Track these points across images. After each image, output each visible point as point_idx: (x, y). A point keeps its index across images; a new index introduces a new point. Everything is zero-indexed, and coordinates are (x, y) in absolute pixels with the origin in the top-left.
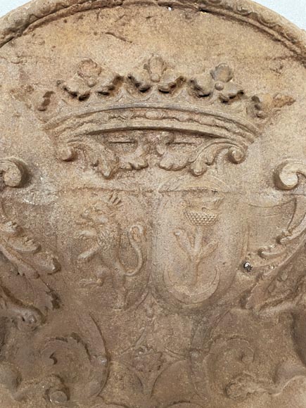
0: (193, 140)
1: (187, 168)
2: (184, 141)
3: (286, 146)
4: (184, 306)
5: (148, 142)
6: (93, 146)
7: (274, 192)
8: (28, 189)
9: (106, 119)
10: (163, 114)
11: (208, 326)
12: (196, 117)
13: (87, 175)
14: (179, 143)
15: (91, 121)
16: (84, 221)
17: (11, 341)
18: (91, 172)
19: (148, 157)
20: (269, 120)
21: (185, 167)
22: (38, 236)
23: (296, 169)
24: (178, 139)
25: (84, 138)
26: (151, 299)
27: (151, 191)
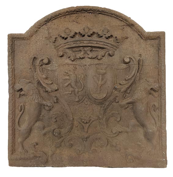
0: (98, 49)
2: (95, 50)
3: (126, 51)
4: (97, 101)
5: (84, 50)
6: (68, 52)
7: (124, 65)
8: (49, 65)
9: (72, 44)
10: (88, 42)
11: (105, 108)
12: (98, 43)
13: (67, 61)
14: (94, 51)
15: (68, 45)
16: (66, 74)
17: (43, 114)
18: (68, 60)
19: (85, 55)
20: (121, 43)
21: (96, 58)
22: (52, 79)
23: (129, 57)
24: (94, 49)
25: (66, 49)
26: (86, 99)
27: (86, 65)
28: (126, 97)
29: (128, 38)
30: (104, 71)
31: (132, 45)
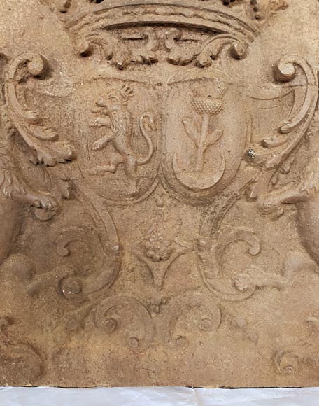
0: (198, 36)
1: (194, 62)
2: (191, 38)
3: (282, 45)
4: (192, 194)
5: (157, 38)
6: (108, 40)
7: (275, 86)
8: (48, 81)
9: (120, 14)
10: (170, 10)
11: (215, 216)
12: (201, 13)
13: (102, 68)
14: (186, 40)
15: (107, 17)
16: (99, 108)
17: (28, 231)
18: (106, 65)
19: (158, 53)
20: (267, 22)
21: (191, 61)
22: (56, 126)
23: (292, 60)
24: (186, 35)
25: (101, 32)
26: (161, 190)
27: (160, 85)
28: (279, 183)
29: (287, 6)
30: (217, 103)
31: (300, 27)
